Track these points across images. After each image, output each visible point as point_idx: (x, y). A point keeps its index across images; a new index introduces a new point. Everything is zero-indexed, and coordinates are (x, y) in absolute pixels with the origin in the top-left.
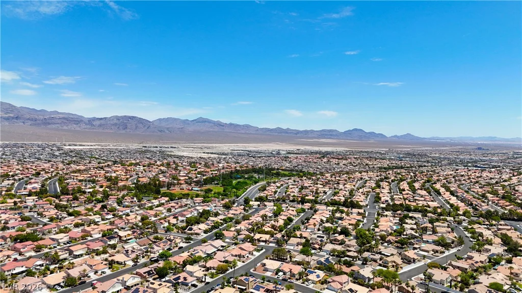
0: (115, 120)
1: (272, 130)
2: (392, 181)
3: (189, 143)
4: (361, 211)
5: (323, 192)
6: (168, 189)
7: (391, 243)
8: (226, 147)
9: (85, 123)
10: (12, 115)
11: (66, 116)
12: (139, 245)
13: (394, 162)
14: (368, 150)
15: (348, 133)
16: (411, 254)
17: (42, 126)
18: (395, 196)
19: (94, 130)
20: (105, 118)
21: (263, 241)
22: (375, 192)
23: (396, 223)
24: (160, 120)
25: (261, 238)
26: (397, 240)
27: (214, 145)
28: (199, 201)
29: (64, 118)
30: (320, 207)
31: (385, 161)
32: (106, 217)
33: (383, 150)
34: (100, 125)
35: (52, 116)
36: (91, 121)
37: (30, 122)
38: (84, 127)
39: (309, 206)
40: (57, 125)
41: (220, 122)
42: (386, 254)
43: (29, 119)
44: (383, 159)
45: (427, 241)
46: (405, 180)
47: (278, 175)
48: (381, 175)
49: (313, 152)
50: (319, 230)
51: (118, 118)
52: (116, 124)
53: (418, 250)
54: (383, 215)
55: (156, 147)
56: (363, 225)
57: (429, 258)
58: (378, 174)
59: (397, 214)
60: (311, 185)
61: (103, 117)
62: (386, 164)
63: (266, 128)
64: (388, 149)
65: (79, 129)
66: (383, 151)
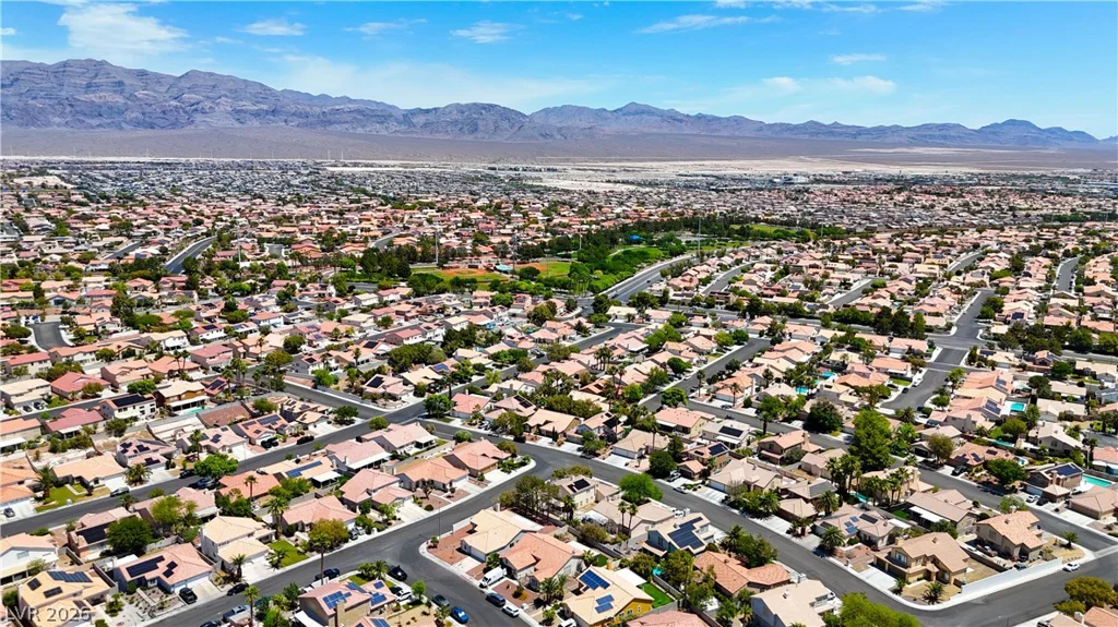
0: (455, 112)
1: (796, 127)
2: (1067, 254)
3: (595, 160)
4: (920, 345)
5: (841, 284)
6: (440, 266)
7: (968, 468)
8: (668, 170)
9: (397, 120)
10: (265, 107)
11: (362, 107)
12: (203, 423)
13: (1094, 203)
14: (1035, 172)
15: (991, 133)
16: (1016, 527)
17: (319, 128)
18: (1053, 301)
19: (414, 135)
20: (435, 109)
21: (548, 434)
22: (997, 285)
23: (1018, 391)
24: (546, 111)
25: (547, 422)
26: (989, 457)
27: (648, 164)
28: (483, 300)
29: (358, 111)
30: (798, 327)
31: (1070, 199)
32: (205, 336)
33: (1074, 172)
34: (425, 125)
35: (337, 107)
36: (408, 117)
37: (296, 121)
38: (394, 129)
39: (765, 325)
40: (346, 126)
41: (677, 112)
42: (926, 515)
43: (294, 114)
44: (1068, 195)
45: (1108, 470)
46: (1107, 252)
47: (745, 234)
48: (1039, 237)
49: (880, 179)
50: (747, 404)
51: (460, 108)
52: (455, 123)
53: (1060, 504)
54: (985, 361)
55: (515, 169)
56: (905, 390)
57: (1091, 540)
58: (1034, 234)
59: (1034, 361)
60: (818, 263)
61: (431, 107)
62: (1066, 207)
63: (782, 124)
64: (1090, 171)
65: (385, 133)
66: (1074, 174)
